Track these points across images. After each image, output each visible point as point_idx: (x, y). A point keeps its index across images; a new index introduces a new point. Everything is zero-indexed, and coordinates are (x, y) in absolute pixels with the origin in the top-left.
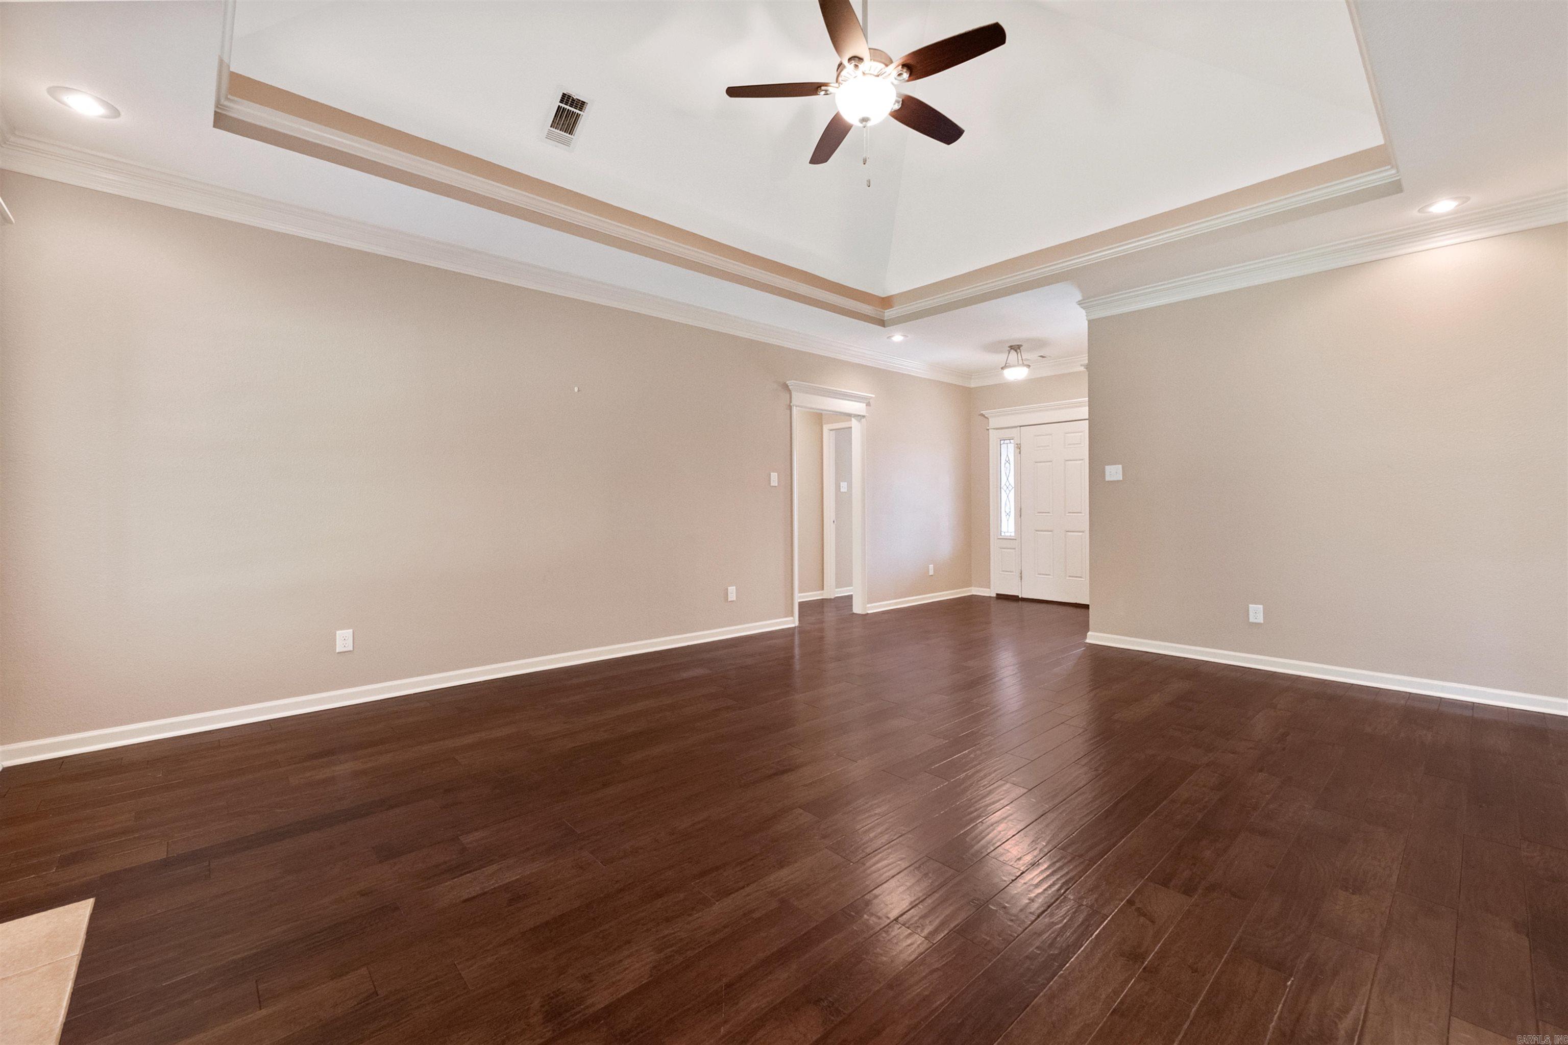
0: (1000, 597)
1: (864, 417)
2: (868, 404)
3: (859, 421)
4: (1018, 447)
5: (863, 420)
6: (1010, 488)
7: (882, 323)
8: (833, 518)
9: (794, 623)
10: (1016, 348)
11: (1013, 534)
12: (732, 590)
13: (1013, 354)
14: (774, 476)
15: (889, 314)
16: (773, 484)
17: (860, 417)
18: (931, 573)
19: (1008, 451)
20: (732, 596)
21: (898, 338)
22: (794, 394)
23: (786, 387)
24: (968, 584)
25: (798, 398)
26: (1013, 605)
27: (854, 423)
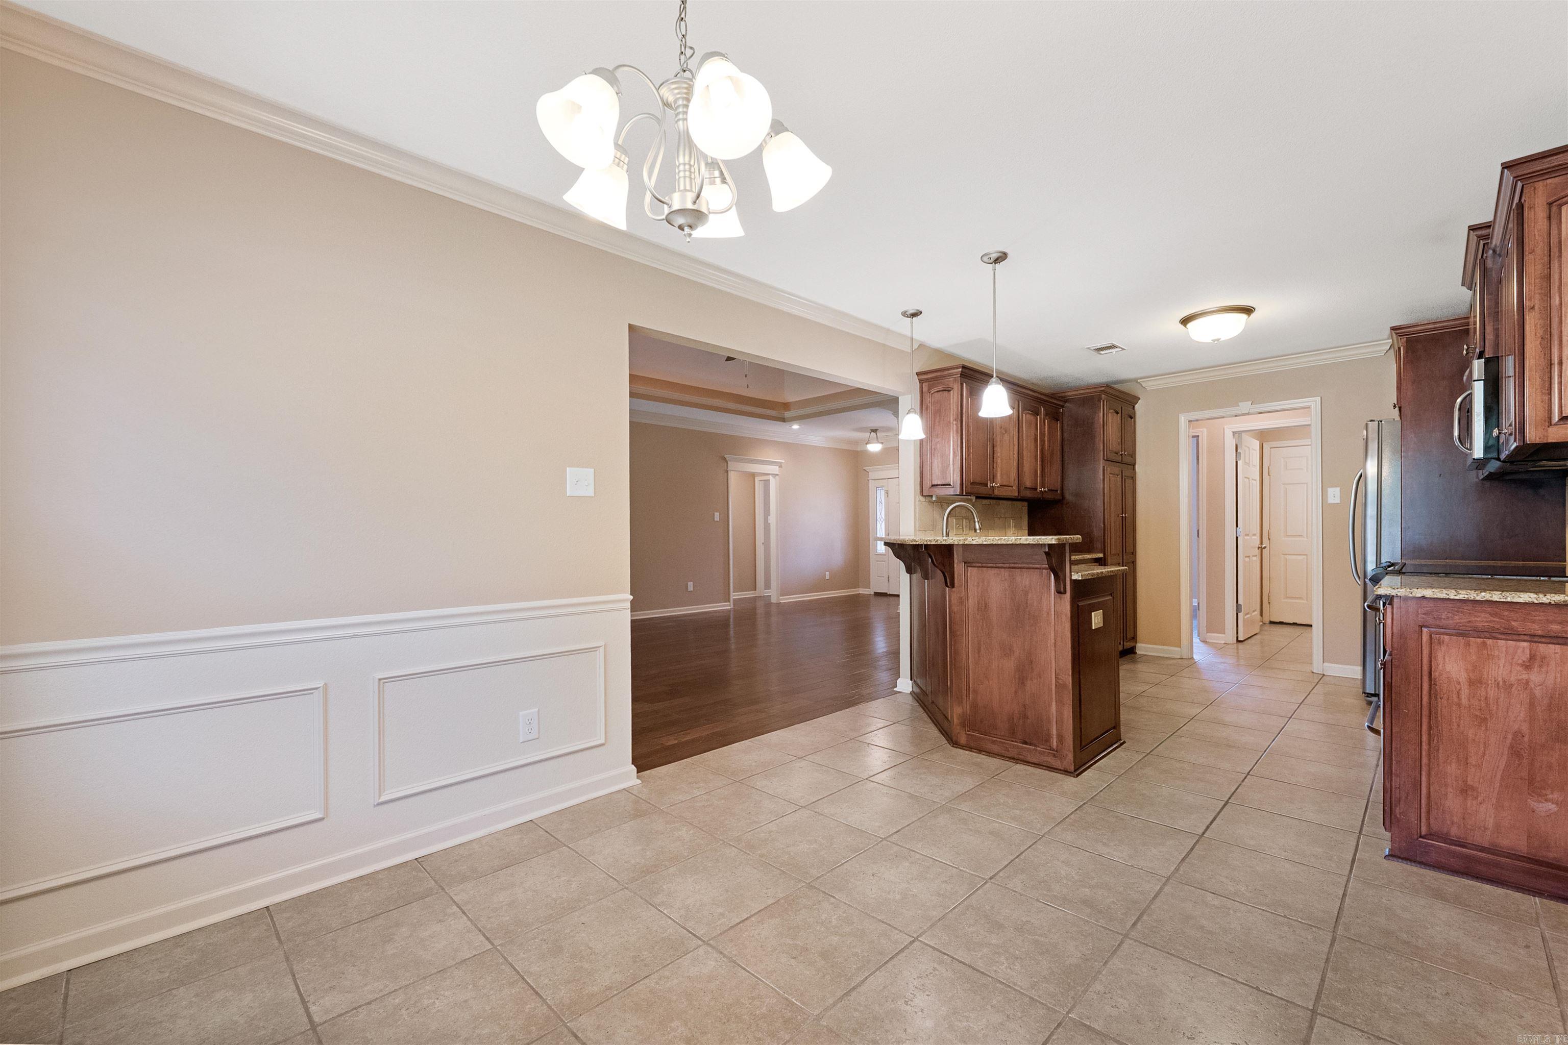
0: (877, 594)
1: (777, 475)
2: (780, 467)
3: (774, 477)
4: (887, 493)
5: (777, 477)
6: (882, 520)
7: (783, 420)
8: (762, 541)
9: (730, 606)
10: (875, 431)
11: (884, 551)
12: (690, 584)
13: (873, 434)
14: (717, 515)
15: (787, 414)
16: (716, 520)
17: (775, 475)
18: (827, 577)
19: (881, 495)
20: (691, 588)
21: (796, 427)
22: (729, 463)
23: (725, 459)
24: (856, 586)
25: (732, 466)
26: (885, 599)
27: (771, 477)
